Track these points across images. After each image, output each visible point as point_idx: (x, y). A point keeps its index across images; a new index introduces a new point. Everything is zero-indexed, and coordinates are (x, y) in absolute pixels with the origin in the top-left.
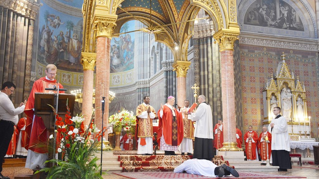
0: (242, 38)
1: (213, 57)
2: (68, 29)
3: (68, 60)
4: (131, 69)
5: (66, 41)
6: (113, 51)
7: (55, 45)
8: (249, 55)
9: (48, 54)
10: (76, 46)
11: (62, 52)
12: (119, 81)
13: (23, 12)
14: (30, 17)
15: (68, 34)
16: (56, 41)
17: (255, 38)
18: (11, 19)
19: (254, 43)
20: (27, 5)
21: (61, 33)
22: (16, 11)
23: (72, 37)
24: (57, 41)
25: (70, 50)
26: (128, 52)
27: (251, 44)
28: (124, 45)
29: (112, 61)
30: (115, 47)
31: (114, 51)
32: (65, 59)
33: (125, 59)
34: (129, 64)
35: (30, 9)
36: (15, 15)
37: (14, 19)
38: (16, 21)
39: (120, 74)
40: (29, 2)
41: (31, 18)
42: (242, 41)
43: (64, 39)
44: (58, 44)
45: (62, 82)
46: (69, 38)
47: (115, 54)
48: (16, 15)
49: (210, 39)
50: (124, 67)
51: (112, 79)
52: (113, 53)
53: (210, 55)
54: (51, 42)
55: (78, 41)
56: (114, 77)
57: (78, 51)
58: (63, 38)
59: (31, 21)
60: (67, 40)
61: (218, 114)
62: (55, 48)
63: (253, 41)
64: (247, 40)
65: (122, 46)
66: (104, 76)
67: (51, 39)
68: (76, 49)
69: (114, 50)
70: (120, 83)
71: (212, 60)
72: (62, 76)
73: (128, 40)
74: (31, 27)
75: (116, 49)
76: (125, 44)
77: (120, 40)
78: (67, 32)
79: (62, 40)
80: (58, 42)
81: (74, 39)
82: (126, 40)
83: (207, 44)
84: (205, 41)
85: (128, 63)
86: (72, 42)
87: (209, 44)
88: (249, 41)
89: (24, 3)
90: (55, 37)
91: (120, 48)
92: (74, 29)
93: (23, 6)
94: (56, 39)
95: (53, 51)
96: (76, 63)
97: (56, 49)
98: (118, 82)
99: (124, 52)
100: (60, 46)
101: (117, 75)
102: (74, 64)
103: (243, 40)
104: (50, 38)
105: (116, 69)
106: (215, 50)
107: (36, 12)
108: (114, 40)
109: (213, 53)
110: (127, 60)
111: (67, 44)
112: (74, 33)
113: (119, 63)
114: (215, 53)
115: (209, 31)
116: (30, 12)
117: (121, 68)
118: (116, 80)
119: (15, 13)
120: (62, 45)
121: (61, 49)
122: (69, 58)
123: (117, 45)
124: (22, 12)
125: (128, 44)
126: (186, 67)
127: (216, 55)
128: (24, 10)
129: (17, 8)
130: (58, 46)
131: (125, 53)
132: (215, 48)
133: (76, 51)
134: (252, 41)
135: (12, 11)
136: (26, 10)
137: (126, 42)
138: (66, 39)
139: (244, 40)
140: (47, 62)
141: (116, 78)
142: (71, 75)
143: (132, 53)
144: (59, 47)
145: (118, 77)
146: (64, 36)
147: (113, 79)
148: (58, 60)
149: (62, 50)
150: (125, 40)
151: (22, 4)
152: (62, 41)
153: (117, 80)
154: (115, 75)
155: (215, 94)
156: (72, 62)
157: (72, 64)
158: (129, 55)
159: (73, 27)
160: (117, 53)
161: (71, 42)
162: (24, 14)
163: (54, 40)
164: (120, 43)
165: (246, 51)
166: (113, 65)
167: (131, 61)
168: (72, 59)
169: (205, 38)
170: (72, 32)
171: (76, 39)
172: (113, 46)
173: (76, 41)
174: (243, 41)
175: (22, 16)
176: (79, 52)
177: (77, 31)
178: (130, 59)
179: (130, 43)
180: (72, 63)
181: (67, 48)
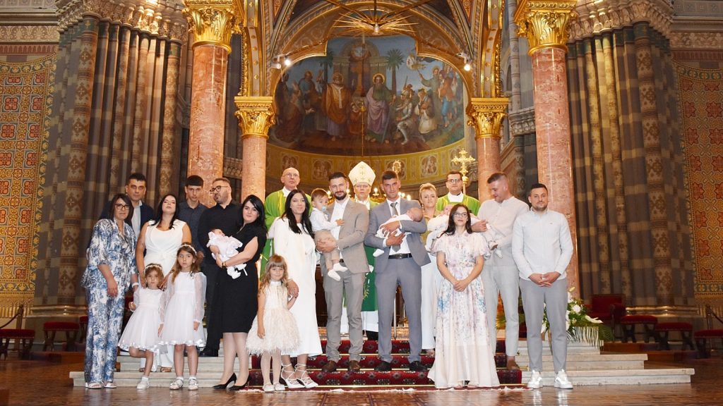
0: (680, 34)
1: (600, 87)
2: (321, 65)
3: (324, 130)
4: (458, 140)
5: (317, 90)
6: (419, 104)
7: (295, 101)
8: (705, 76)
9: (281, 121)
10: (340, 100)
11: (311, 113)
12: (435, 169)
13: (154, 27)
14: (169, 37)
15: (323, 74)
16: (296, 93)
17: (717, 32)
18: (127, 46)
19: (716, 45)
20: (161, 12)
21: (308, 75)
22: (139, 27)
23: (330, 80)
24: (300, 93)
25: (327, 108)
26: (451, 102)
27: (707, 47)
28: (442, 86)
29: (419, 124)
30: (424, 93)
31: (422, 103)
32: (318, 129)
33: (446, 118)
34: (453, 129)
35: (167, 20)
36: (135, 37)
37: (134, 45)
38: (139, 49)
39: (437, 153)
40: (166, 7)
41: (173, 39)
42: (683, 42)
43: (314, 86)
44: (301, 99)
45: (314, 178)
46: (325, 83)
47: (424, 109)
48: (138, 37)
49: (589, 43)
50: (445, 135)
51: (421, 165)
52: (419, 108)
53: (592, 83)
54: (285, 97)
55: (344, 89)
56: (424, 160)
57: (344, 109)
58: (312, 85)
59: (172, 45)
60: (321, 89)
61: (619, 229)
62: (296, 107)
63: (714, 39)
64: (696, 38)
65: (437, 90)
66: (205, 140)
67: (285, 89)
68: (341, 106)
69: (421, 100)
70: (436, 174)
71: (598, 96)
72: (313, 165)
73: (450, 76)
74: (173, 58)
75: (426, 98)
76: (444, 84)
77: (432, 77)
78: (320, 71)
79: (310, 89)
80: (302, 94)
81: (335, 84)
82: (446, 76)
83: (584, 56)
84: (578, 49)
85: (451, 127)
86: (331, 92)
87: (590, 56)
88: (702, 39)
89: (156, 10)
90: (295, 84)
91: (434, 95)
92: (334, 64)
93: (151, 15)
94: (296, 88)
95: (290, 113)
96: (341, 137)
97: (298, 109)
98: (432, 170)
99: (443, 103)
100: (307, 102)
101: (431, 155)
102: (337, 138)
103: (684, 38)
104: (284, 87)
105: (427, 143)
106: (603, 68)
107: (183, 26)
108: (421, 79)
109: (600, 78)
110: (451, 120)
111: (320, 98)
112: (334, 72)
113: (433, 129)
114: (604, 76)
115: (586, 25)
116: (170, 25)
117: (439, 140)
118: (428, 167)
119: (135, 32)
120: (309, 101)
121: (308, 109)
122: (326, 127)
123: (427, 89)
124: (151, 28)
125: (450, 84)
126: (495, 113)
127: (607, 82)
128: (155, 24)
129: (140, 20)
130: (302, 102)
131: (445, 104)
132: (603, 64)
133: (341, 109)
134: (710, 39)
135: (129, 28)
136: (161, 23)
137: (446, 79)
138: (318, 87)
139: (688, 39)
140: (278, 138)
141: (429, 162)
142: (331, 162)
143: (459, 103)
144: (304, 104)
145: (433, 159)
146: (313, 80)
147: (423, 164)
148: (303, 132)
149: (310, 110)
150: (443, 77)
151: (150, 13)
152: (309, 91)
153: (430, 166)
154: (426, 156)
155: (608, 179)
156: (333, 134)
157: (333, 139)
158: (453, 109)
159: (332, 59)
160: (429, 107)
161: (328, 91)
162: (154, 32)
163: (292, 91)
164: (434, 84)
165: (695, 65)
166: (421, 134)
167: (457, 122)
168: (333, 128)
169: (577, 43)
170: (330, 71)
171: (340, 85)
172: (419, 91)
173: (340, 89)
174: (685, 42)
175: (150, 37)
176: (348, 111)
177: (341, 67)
178: (455, 116)
179: (453, 82)
180: (332, 136)
181: (322, 104)
